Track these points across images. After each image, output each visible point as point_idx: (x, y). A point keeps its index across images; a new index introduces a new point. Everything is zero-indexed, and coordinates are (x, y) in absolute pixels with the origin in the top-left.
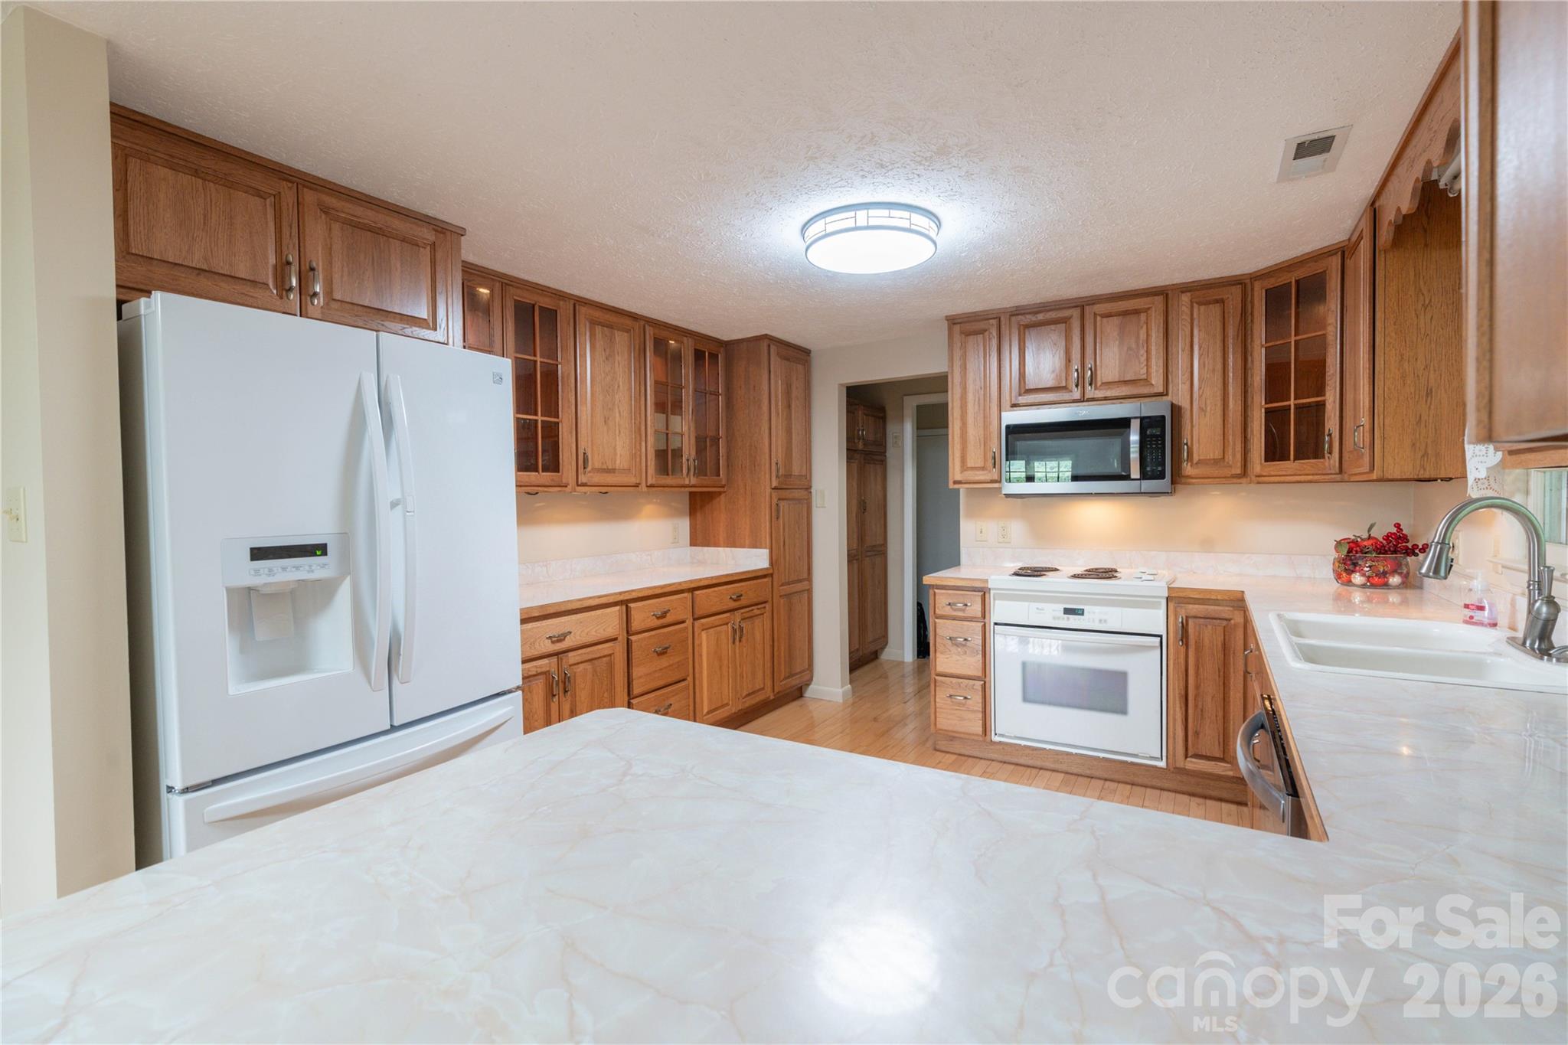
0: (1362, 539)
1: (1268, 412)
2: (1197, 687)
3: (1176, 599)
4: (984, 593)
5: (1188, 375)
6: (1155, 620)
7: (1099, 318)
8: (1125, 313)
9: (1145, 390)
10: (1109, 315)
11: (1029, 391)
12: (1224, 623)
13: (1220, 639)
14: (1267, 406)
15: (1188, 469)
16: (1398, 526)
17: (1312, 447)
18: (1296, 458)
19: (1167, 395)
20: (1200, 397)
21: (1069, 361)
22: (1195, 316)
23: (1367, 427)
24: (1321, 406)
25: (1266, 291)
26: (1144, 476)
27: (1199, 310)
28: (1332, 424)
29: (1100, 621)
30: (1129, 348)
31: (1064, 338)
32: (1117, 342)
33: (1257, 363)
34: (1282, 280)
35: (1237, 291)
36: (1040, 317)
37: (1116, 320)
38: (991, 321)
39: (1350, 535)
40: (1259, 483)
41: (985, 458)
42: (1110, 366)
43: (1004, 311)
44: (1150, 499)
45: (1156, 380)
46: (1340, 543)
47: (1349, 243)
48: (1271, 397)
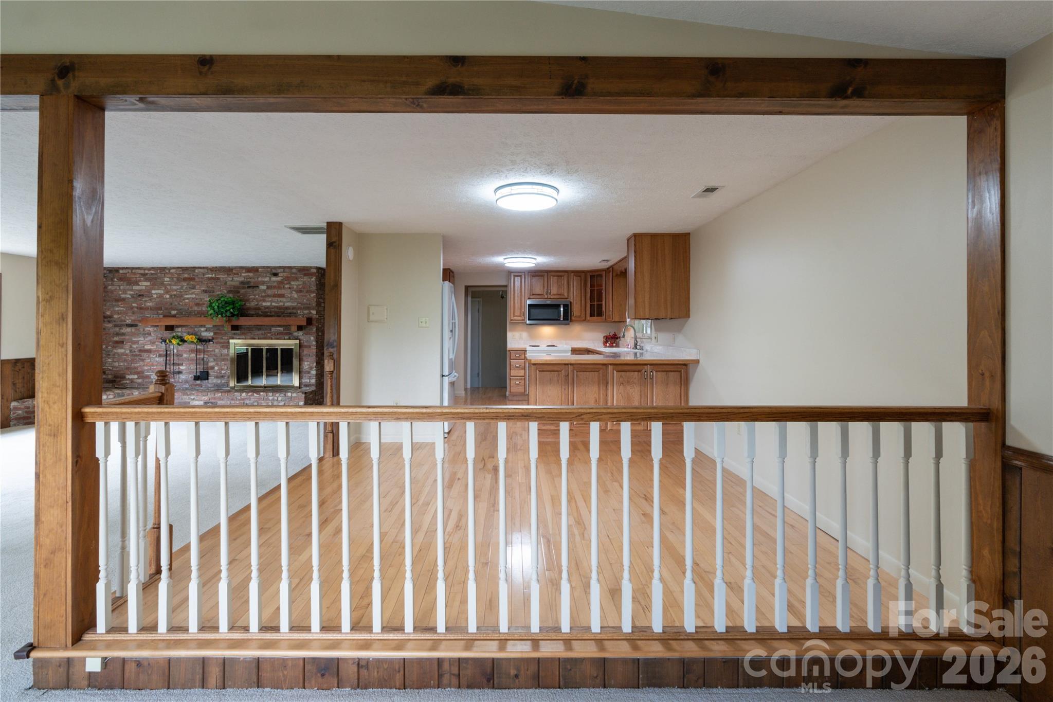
0: (609, 336)
1: (591, 305)
3: (573, 350)
4: (525, 351)
5: (573, 294)
7: (552, 276)
8: (558, 276)
9: (563, 297)
10: (554, 276)
11: (533, 295)
14: (591, 303)
15: (573, 318)
16: (615, 332)
17: (600, 314)
18: (597, 316)
19: (568, 299)
20: (576, 300)
21: (544, 287)
22: (575, 279)
23: (611, 310)
24: (602, 304)
25: (590, 275)
26: (564, 320)
27: (576, 277)
28: (604, 309)
30: (559, 285)
31: (543, 281)
32: (556, 283)
33: (588, 293)
34: (594, 274)
35: (584, 274)
36: (537, 274)
37: (556, 278)
38: (523, 273)
39: (606, 335)
40: (588, 322)
41: (521, 313)
42: (554, 290)
43: (526, 270)
44: (563, 326)
45: (566, 294)
46: (604, 337)
47: (607, 270)
48: (591, 301)
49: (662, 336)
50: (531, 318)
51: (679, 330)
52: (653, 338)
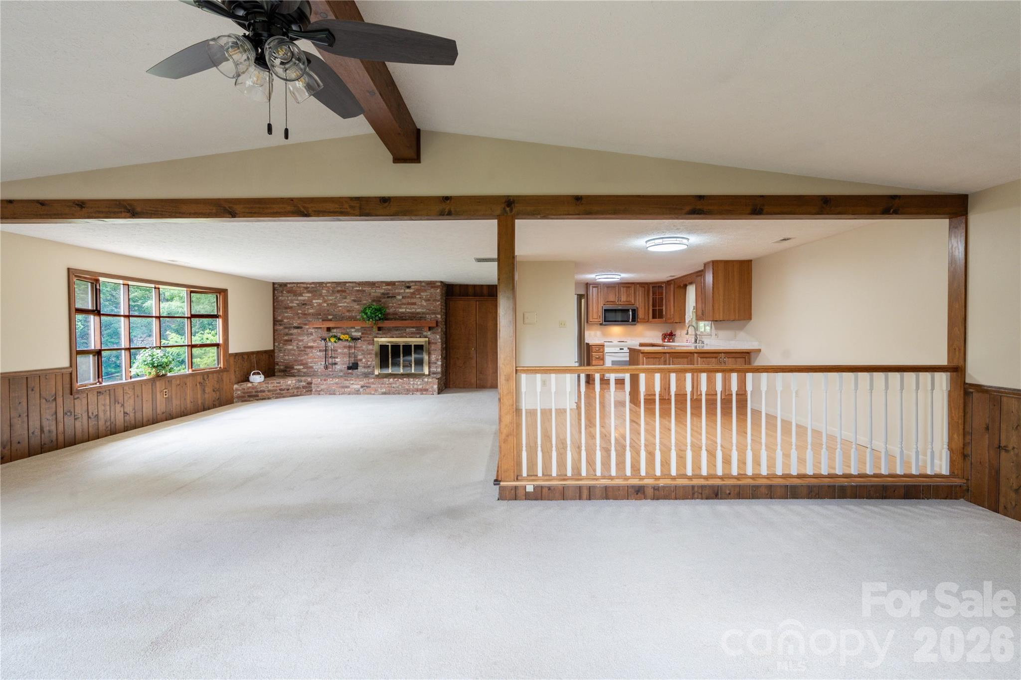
0: (666, 334)
1: (653, 309)
4: (602, 345)
5: (639, 301)
7: (622, 287)
8: (627, 287)
9: (631, 303)
10: (624, 287)
11: (607, 302)
15: (639, 320)
16: (671, 331)
17: (661, 316)
18: (658, 318)
19: (636, 305)
20: (641, 305)
21: (616, 296)
23: (673, 314)
24: (662, 309)
25: (652, 286)
26: (632, 321)
27: (641, 288)
28: (664, 313)
30: (628, 295)
31: (615, 291)
32: (625, 293)
33: (651, 300)
34: (656, 285)
35: (647, 285)
38: (599, 285)
39: (663, 332)
40: (650, 323)
41: (597, 316)
42: (624, 298)
43: (602, 283)
44: (631, 326)
45: (633, 301)
46: (663, 335)
47: (668, 283)
48: (653, 307)
49: (722, 333)
50: (607, 320)
51: (741, 328)
52: (714, 336)
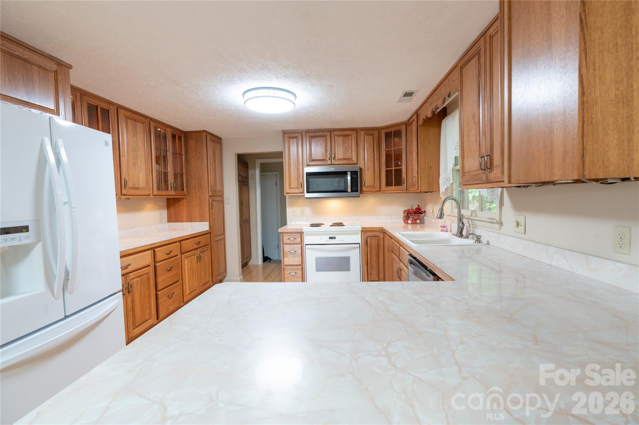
0: (410, 210)
1: (386, 171)
2: (371, 259)
3: (364, 231)
4: (301, 234)
5: (364, 157)
6: (358, 239)
7: (336, 136)
8: (344, 136)
9: (351, 162)
10: (339, 136)
11: (313, 160)
12: (378, 237)
13: (377, 243)
14: (386, 169)
15: (364, 189)
16: (418, 206)
17: (399, 183)
18: (395, 186)
19: (357, 164)
20: (367, 165)
21: (327, 151)
22: (365, 138)
23: (417, 177)
24: (401, 170)
25: (385, 133)
26: (352, 191)
27: (366, 137)
28: (404, 176)
29: (341, 240)
30: (346, 148)
31: (325, 142)
32: (342, 145)
33: (383, 156)
34: (390, 130)
35: (377, 132)
36: (316, 134)
37: (341, 138)
38: (299, 134)
39: (407, 209)
40: (384, 193)
41: (298, 184)
42: (340, 153)
43: (304, 131)
44: (352, 199)
45: (354, 159)
46: (404, 211)
47: (409, 122)
48: (387, 166)
50: (311, 190)
